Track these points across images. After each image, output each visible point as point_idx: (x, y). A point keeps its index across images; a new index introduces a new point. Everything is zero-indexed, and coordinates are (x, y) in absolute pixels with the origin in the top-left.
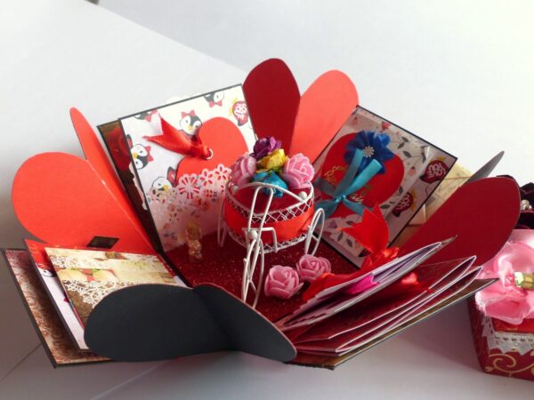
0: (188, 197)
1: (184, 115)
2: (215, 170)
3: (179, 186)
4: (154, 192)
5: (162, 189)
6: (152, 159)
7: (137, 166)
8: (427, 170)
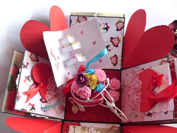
0: (52, 99)
2: (49, 83)
3: (48, 101)
4: (45, 111)
8: (117, 27)
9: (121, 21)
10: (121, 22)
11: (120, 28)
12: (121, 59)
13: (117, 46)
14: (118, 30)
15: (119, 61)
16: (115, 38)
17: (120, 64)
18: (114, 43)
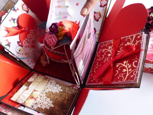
0: (28, 48)
1: (10, 21)
2: (30, 33)
3: (24, 46)
4: (18, 53)
5: (20, 50)
8: (101, 3)
11: (103, 5)
12: (98, 33)
13: (97, 21)
14: (101, 6)
15: (97, 34)
16: (97, 13)
17: (97, 38)
18: (96, 17)
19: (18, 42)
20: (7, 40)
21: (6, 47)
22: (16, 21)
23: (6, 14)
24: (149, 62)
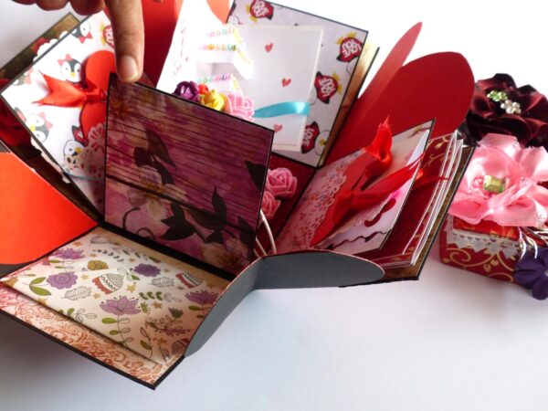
1: (61, 62)
3: (90, 144)
4: (69, 160)
5: (75, 154)
6: (51, 125)
7: (40, 139)
8: (341, 49)
9: (357, 37)
10: (356, 41)
11: (347, 55)
12: (326, 140)
13: (326, 101)
14: (341, 58)
15: (321, 142)
16: (328, 77)
17: (321, 153)
18: (322, 89)
19: (74, 128)
20: (42, 115)
21: (35, 133)
22: (77, 67)
23: (53, 41)
24: (466, 228)
